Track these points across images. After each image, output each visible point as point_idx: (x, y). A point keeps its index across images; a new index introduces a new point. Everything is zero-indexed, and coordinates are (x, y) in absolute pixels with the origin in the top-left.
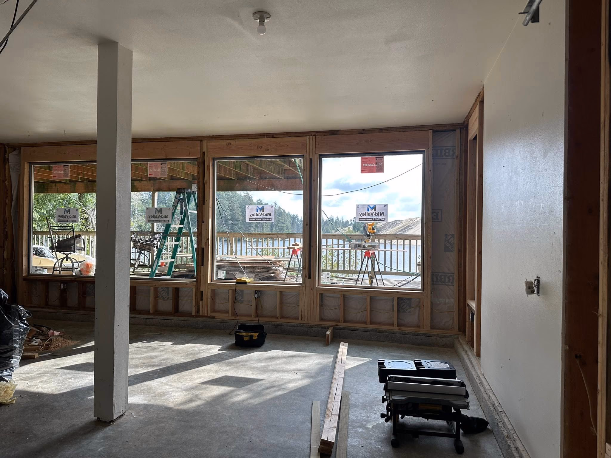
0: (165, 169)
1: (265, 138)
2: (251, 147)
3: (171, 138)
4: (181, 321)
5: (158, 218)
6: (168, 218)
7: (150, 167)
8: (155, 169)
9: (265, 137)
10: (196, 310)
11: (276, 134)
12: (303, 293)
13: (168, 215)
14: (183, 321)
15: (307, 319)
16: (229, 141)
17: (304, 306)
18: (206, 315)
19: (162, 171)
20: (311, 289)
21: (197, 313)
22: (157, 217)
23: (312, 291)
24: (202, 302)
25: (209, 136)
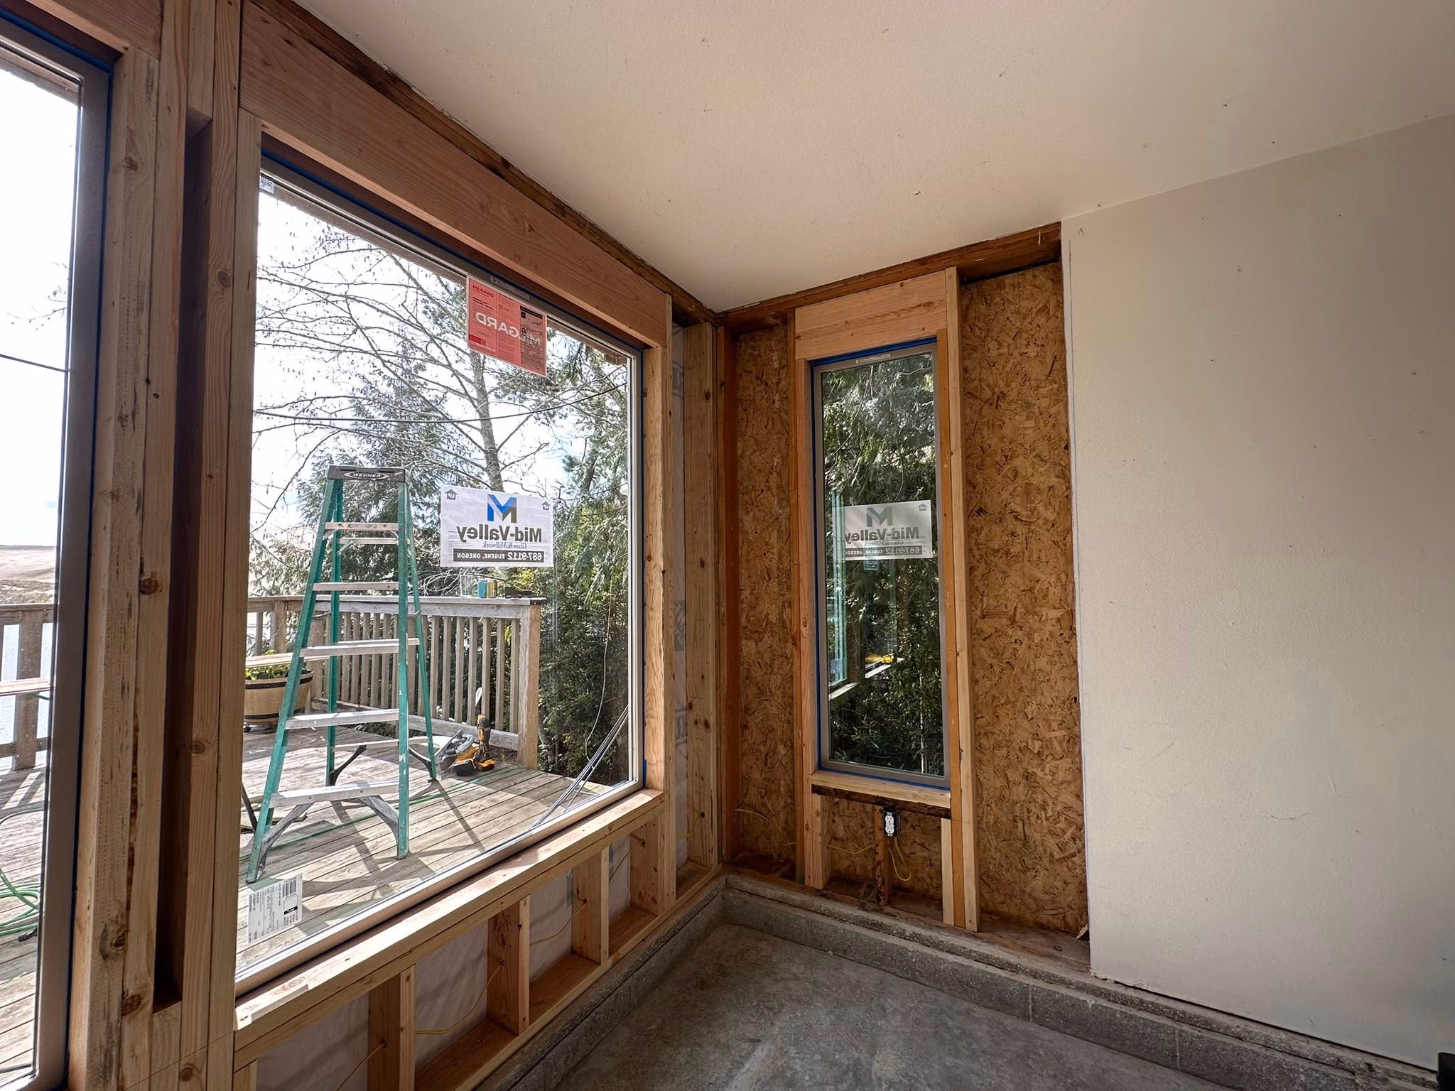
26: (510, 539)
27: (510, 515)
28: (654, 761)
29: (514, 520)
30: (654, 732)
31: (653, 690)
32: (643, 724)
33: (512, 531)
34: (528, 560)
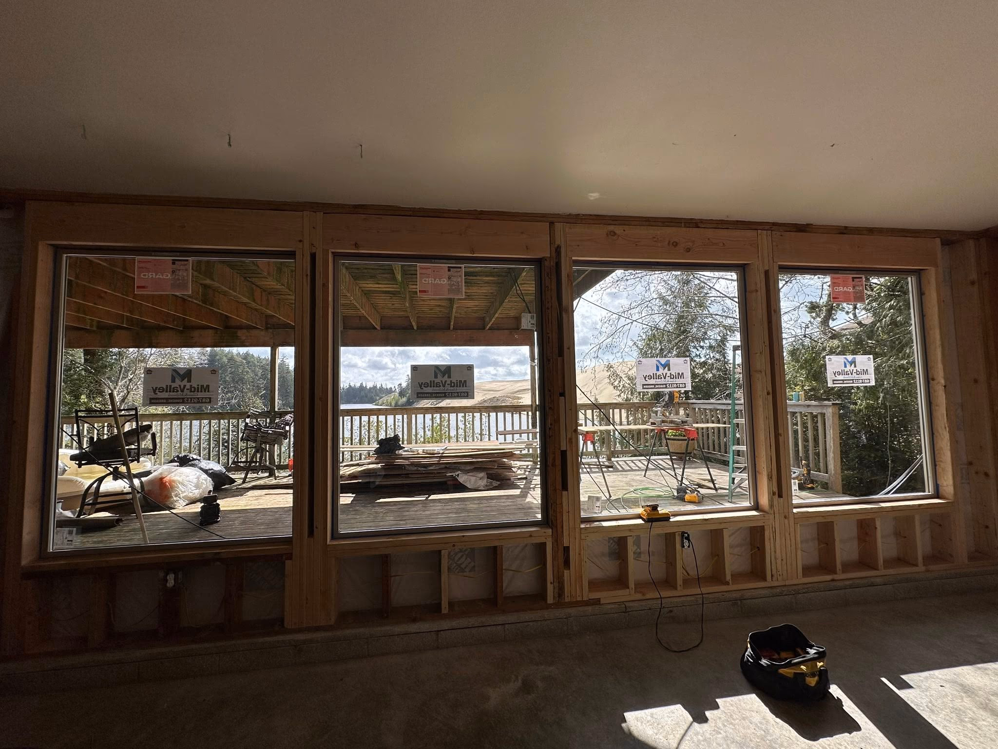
0: (459, 280)
1: (681, 227)
2: (656, 241)
3: (482, 213)
4: (526, 624)
5: (442, 388)
6: (465, 388)
7: (421, 274)
8: (435, 280)
9: (683, 226)
10: (556, 590)
11: (702, 221)
12: (771, 526)
13: (465, 381)
14: (531, 624)
15: (781, 577)
16: (611, 228)
17: (775, 552)
18: (579, 599)
19: (451, 285)
20: (785, 517)
21: (559, 597)
22: (440, 386)
23: (786, 521)
24: (568, 571)
25: (570, 215)
26: (854, 375)
27: (853, 365)
28: (945, 484)
29: (855, 366)
30: (943, 470)
31: (941, 448)
32: (935, 464)
33: (855, 371)
34: (863, 383)
